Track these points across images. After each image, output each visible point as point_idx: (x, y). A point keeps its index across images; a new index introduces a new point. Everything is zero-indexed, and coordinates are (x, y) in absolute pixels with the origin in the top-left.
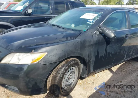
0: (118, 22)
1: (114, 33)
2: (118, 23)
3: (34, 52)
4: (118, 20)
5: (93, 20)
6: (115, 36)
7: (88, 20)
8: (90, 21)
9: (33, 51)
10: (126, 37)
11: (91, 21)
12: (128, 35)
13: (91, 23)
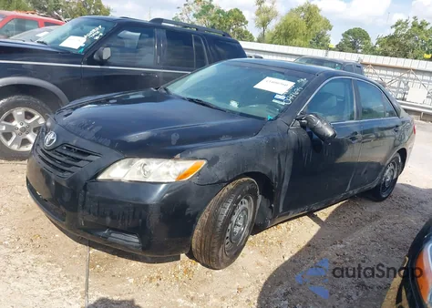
0: (334, 101)
1: (334, 128)
2: (335, 104)
3: (181, 157)
4: (334, 98)
5: (287, 95)
6: (335, 135)
7: (275, 94)
8: (280, 97)
9: (178, 156)
10: (353, 139)
11: (283, 98)
12: (356, 133)
13: (284, 103)
